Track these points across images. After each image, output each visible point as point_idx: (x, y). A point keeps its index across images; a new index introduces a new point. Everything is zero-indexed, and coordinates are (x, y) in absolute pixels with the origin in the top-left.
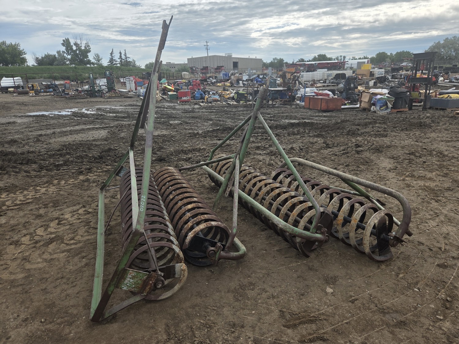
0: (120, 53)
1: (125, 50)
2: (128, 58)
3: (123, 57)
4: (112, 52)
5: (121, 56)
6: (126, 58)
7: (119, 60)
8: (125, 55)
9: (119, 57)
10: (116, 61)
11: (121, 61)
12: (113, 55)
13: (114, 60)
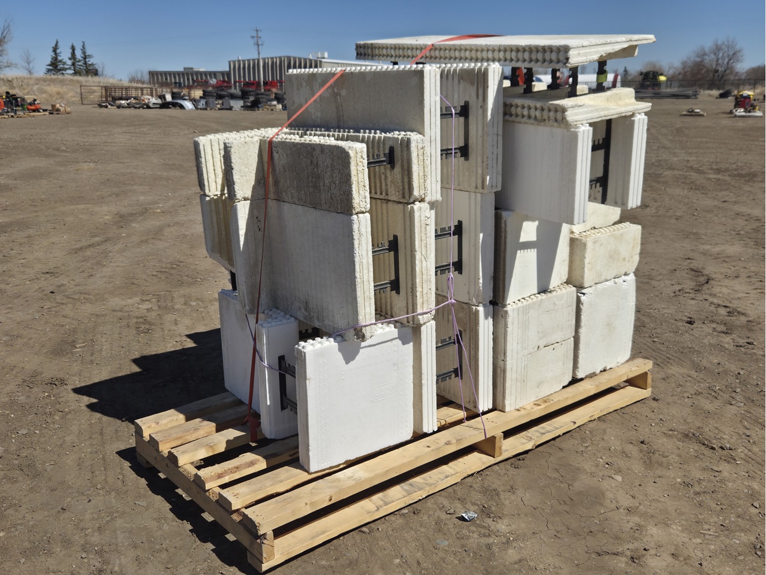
0: (73, 49)
1: (83, 43)
2: (90, 56)
3: (79, 55)
4: (56, 45)
5: (73, 54)
6: (85, 58)
7: (69, 62)
8: (84, 53)
9: (70, 55)
10: (64, 63)
11: (73, 64)
12: (58, 51)
13: (60, 61)
